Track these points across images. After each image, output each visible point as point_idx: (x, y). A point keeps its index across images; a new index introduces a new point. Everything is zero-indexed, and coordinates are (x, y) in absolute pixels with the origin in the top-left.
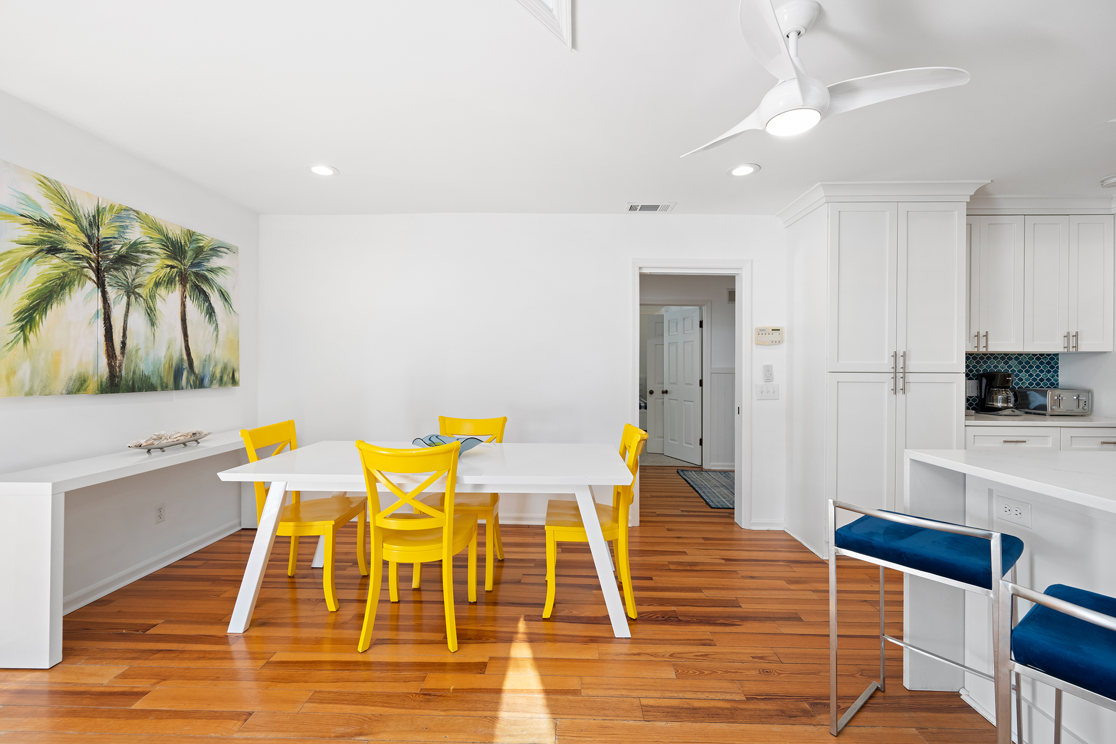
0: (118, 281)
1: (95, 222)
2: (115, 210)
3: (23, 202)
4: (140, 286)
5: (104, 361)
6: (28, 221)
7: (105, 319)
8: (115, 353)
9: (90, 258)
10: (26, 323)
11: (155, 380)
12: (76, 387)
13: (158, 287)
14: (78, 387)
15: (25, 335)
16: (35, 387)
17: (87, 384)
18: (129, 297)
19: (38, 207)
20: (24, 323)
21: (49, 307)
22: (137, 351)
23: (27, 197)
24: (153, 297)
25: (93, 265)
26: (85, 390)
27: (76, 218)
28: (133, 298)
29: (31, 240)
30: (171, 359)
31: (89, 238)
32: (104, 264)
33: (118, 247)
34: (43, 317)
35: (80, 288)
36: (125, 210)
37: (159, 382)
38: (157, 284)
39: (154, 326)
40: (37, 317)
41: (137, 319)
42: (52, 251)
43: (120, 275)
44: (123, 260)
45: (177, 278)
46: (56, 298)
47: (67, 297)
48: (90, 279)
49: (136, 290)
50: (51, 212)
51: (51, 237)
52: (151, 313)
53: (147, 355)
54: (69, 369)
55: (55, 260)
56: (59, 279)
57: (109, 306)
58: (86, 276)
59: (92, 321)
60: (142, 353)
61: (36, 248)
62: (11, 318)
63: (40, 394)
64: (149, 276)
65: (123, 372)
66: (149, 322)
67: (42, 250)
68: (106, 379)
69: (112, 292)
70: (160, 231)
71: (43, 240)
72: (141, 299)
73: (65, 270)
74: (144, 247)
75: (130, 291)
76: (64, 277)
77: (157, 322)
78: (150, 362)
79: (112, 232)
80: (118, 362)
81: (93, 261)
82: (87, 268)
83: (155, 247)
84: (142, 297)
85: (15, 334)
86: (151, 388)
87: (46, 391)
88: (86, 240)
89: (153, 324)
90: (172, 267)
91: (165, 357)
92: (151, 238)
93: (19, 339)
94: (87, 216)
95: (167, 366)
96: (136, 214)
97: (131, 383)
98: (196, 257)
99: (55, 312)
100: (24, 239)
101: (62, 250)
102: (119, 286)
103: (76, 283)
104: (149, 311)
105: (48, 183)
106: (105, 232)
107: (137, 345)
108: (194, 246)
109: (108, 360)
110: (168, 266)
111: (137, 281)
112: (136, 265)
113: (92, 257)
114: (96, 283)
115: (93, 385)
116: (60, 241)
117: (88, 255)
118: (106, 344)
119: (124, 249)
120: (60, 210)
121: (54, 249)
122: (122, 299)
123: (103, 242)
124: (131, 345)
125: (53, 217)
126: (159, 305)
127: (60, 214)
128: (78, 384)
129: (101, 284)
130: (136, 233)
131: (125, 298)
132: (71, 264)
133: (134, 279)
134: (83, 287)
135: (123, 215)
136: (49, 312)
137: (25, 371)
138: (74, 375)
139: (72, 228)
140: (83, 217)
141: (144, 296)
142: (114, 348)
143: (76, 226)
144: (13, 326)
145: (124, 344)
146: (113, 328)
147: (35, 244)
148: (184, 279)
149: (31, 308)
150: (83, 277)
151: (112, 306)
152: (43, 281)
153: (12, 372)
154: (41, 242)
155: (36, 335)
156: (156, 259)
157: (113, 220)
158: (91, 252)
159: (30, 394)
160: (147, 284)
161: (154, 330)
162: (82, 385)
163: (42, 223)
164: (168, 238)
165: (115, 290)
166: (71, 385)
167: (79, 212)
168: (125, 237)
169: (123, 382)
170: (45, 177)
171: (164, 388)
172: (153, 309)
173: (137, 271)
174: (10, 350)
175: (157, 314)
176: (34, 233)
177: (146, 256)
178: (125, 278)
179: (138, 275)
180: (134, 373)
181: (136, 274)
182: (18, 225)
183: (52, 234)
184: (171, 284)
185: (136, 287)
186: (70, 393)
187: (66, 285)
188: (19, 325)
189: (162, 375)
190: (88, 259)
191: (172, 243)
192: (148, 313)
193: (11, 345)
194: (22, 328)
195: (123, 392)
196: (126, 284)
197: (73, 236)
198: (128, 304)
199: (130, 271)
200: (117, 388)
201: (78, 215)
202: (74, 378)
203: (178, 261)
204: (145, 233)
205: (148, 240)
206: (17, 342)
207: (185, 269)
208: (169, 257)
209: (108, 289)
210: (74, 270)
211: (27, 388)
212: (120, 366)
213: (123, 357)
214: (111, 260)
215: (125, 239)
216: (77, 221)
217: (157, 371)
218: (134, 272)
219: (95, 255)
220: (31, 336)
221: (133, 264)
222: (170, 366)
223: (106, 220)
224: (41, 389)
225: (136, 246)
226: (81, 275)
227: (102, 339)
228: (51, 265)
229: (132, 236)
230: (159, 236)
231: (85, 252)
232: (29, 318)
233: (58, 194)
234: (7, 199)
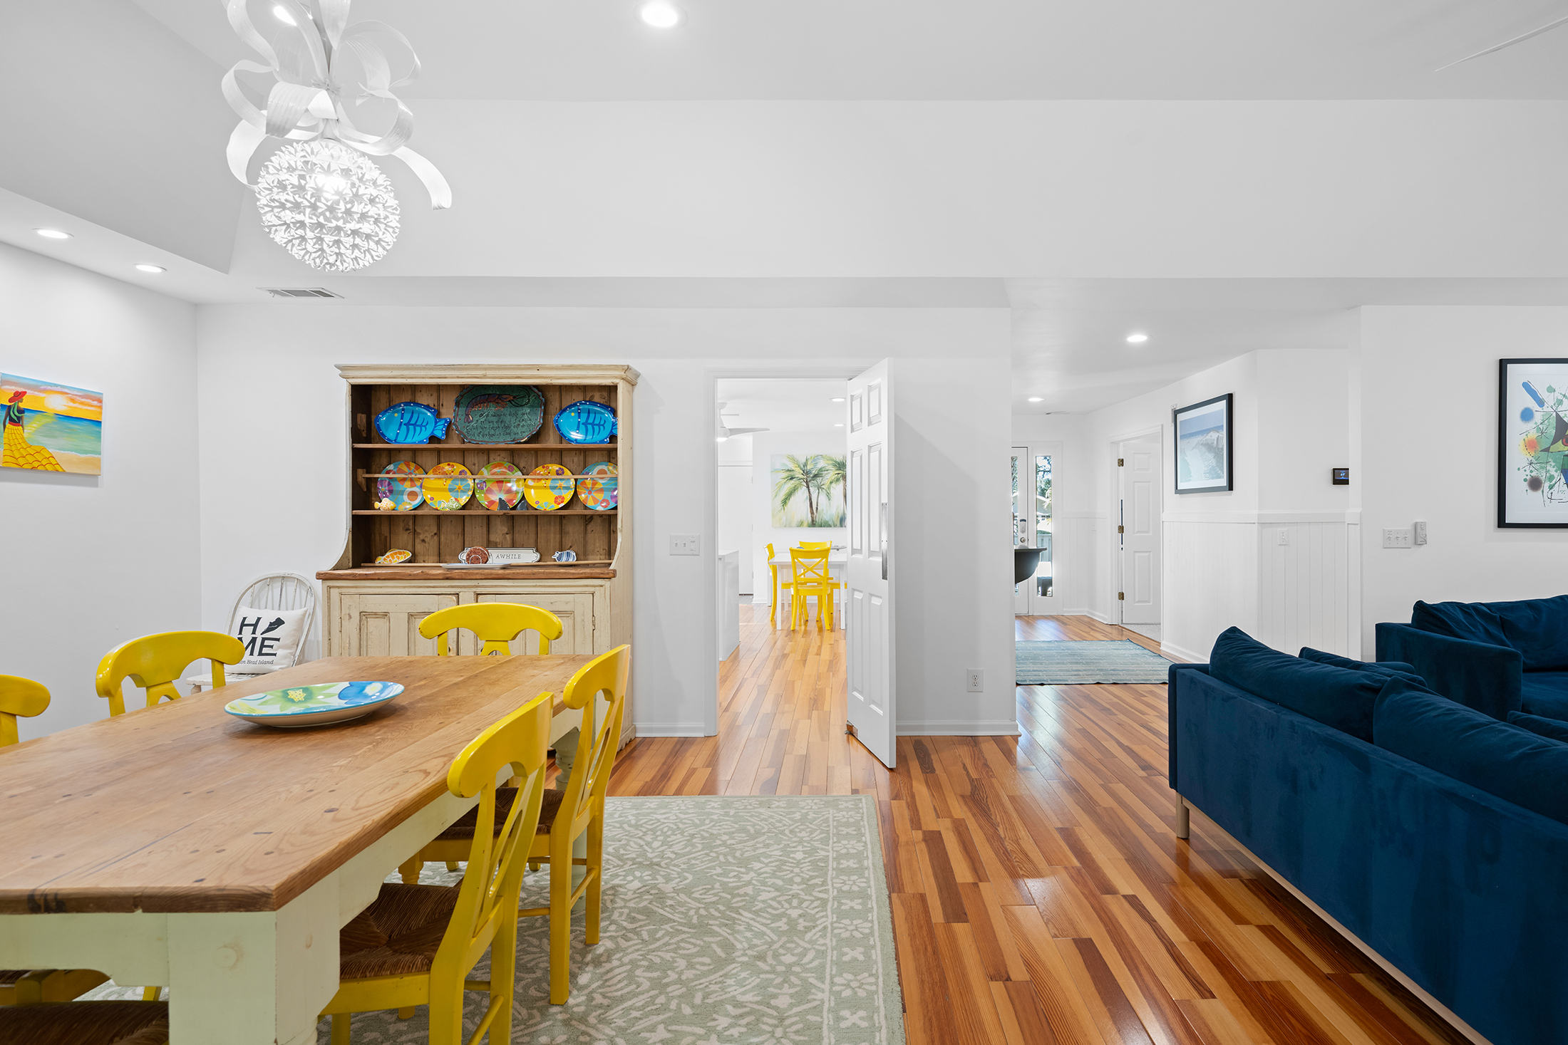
0: (814, 484)
1: (805, 465)
2: (812, 458)
3: (783, 466)
4: (823, 485)
5: (810, 515)
6: (784, 471)
7: (809, 499)
8: (813, 512)
10: (784, 504)
11: (830, 523)
14: (800, 524)
15: (784, 508)
17: (803, 523)
18: (818, 490)
19: (787, 466)
21: (790, 497)
22: (822, 511)
23: (784, 464)
24: (829, 488)
25: (805, 480)
26: (803, 526)
27: (799, 466)
28: (820, 490)
29: (785, 477)
30: (838, 513)
31: (803, 471)
32: (808, 479)
33: (814, 472)
34: (789, 501)
35: (800, 490)
36: (816, 456)
37: (832, 523)
38: (831, 483)
39: (829, 500)
40: (787, 502)
41: (823, 498)
43: (815, 482)
44: (816, 476)
45: (841, 478)
46: (792, 495)
47: (796, 494)
48: (804, 486)
50: (791, 466)
52: (828, 495)
53: (827, 512)
54: (797, 519)
55: (792, 482)
56: (793, 488)
57: (811, 495)
59: (805, 501)
60: (825, 512)
61: (786, 479)
62: (780, 503)
63: (788, 527)
64: (828, 480)
65: (817, 520)
66: (827, 499)
67: (788, 480)
68: (810, 522)
69: (812, 490)
70: (832, 460)
72: (824, 490)
73: (795, 485)
74: (825, 469)
75: (819, 487)
76: (795, 487)
77: (831, 499)
78: (828, 515)
79: (811, 466)
80: (815, 515)
82: (803, 482)
83: (831, 467)
85: (781, 508)
86: (830, 526)
87: (790, 526)
90: (839, 474)
91: (835, 513)
95: (835, 517)
96: (821, 457)
97: (820, 524)
99: (792, 498)
100: (783, 477)
101: (794, 478)
102: (814, 486)
103: (799, 488)
105: (790, 457)
106: (809, 467)
107: (822, 509)
111: (822, 483)
114: (806, 487)
115: (805, 524)
116: (794, 475)
118: (810, 509)
119: (816, 472)
121: (792, 478)
122: (816, 491)
123: (808, 471)
124: (820, 509)
126: (832, 491)
127: (794, 466)
129: (808, 487)
130: (821, 464)
132: (797, 482)
133: (820, 483)
135: (816, 459)
137: (784, 519)
139: (798, 470)
140: (801, 464)
141: (825, 488)
142: (813, 510)
143: (799, 468)
144: (780, 505)
145: (817, 508)
146: (813, 503)
149: (785, 499)
150: (801, 486)
152: (789, 490)
153: (781, 520)
154: (788, 477)
156: (830, 472)
157: (812, 462)
159: (785, 526)
160: (828, 483)
161: (830, 502)
163: (788, 470)
164: (836, 462)
165: (813, 488)
167: (799, 463)
169: (817, 523)
170: (788, 455)
171: (835, 526)
172: (831, 493)
173: (822, 479)
174: (780, 513)
176: (786, 474)
177: (826, 472)
178: (817, 483)
179: (822, 481)
180: (821, 520)
182: (781, 473)
183: (791, 473)
184: (838, 481)
185: (821, 486)
186: (799, 526)
187: (795, 490)
188: (782, 504)
189: (833, 521)
190: (803, 479)
191: (839, 464)
193: (780, 511)
194: (783, 506)
195: (817, 527)
196: (817, 485)
197: (798, 472)
198: (818, 493)
199: (819, 479)
200: (815, 525)
202: (798, 522)
203: (842, 470)
204: (825, 463)
205: (827, 465)
206: (782, 510)
207: (846, 473)
208: (837, 470)
209: (810, 488)
210: (798, 484)
211: (785, 524)
212: (816, 517)
213: (817, 513)
214: (811, 477)
215: (817, 467)
217: (831, 519)
219: (805, 477)
220: (786, 508)
221: (820, 477)
222: (838, 517)
223: (809, 463)
224: (788, 525)
225: (821, 470)
226: (800, 484)
227: (809, 507)
228: (791, 484)
229: (819, 466)
230: (832, 462)
231: (802, 476)
232: (785, 502)
233: (793, 459)
234: (778, 466)
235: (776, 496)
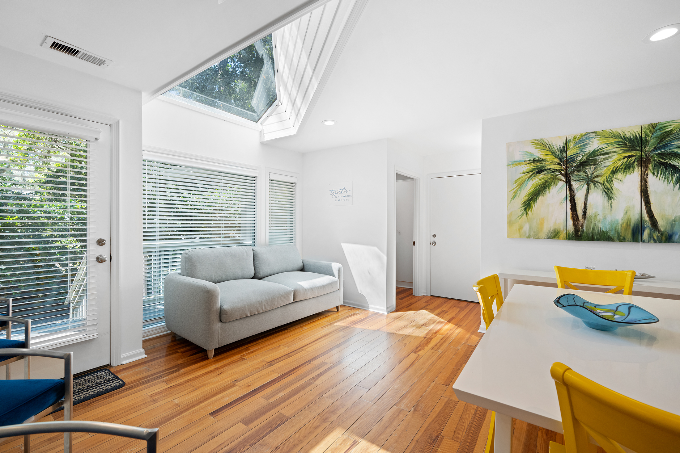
0: (580, 177)
1: (564, 149)
2: (577, 138)
3: (525, 155)
4: (598, 176)
5: (570, 223)
6: (528, 162)
7: (571, 200)
8: (578, 218)
9: (561, 170)
10: (527, 207)
11: (611, 234)
12: (553, 236)
13: (614, 173)
14: (555, 235)
15: (526, 212)
16: (531, 235)
17: (559, 234)
18: (588, 185)
19: (532, 154)
20: (526, 207)
21: (538, 197)
22: (595, 216)
23: (527, 152)
24: (610, 181)
25: (563, 172)
26: (558, 237)
27: (552, 152)
28: (592, 185)
29: (529, 170)
30: (629, 220)
31: (560, 159)
32: (569, 171)
33: (579, 158)
34: (535, 203)
35: (555, 186)
36: (585, 135)
37: (616, 235)
38: (614, 172)
39: (611, 199)
40: (532, 203)
41: (596, 196)
42: (539, 172)
43: (582, 173)
44: (583, 165)
45: (636, 163)
46: (542, 194)
47: (547, 192)
48: (561, 180)
49: (595, 179)
50: (538, 154)
51: (539, 166)
52: (608, 193)
53: (605, 218)
54: (549, 226)
55: (541, 176)
56: (543, 184)
57: (574, 192)
58: (559, 179)
59: (563, 202)
60: (600, 217)
61: (532, 173)
62: (521, 205)
63: (533, 238)
64: (606, 168)
65: (585, 229)
66: (606, 198)
67: (534, 173)
68: (572, 232)
69: (575, 185)
70: (617, 136)
71: (535, 168)
72: (599, 184)
73: (546, 179)
74: (601, 152)
75: (590, 181)
76: (545, 183)
77: (614, 197)
78: (607, 223)
79: (576, 151)
80: (580, 223)
81: (563, 171)
82: (559, 175)
83: (613, 148)
84: (599, 183)
85: (522, 212)
86: (609, 239)
87: (536, 237)
88: (558, 161)
89: (610, 198)
90: (630, 157)
91: (622, 219)
92: (608, 144)
93: (524, 214)
94: (559, 148)
95: (624, 225)
96: (594, 134)
97: (591, 235)
98: (660, 142)
99: (541, 200)
100: (526, 171)
101: (545, 170)
102: (581, 180)
103: (553, 184)
104: (606, 191)
105: (537, 142)
106: (570, 153)
107: (596, 213)
108: (658, 133)
109: (573, 222)
110: (625, 157)
111: (595, 174)
112: (594, 165)
113: (562, 168)
114: (565, 182)
115: (563, 234)
116: (544, 166)
117: (560, 168)
118: (572, 213)
119: (585, 158)
120: (543, 152)
121: (540, 171)
122: (583, 187)
123: (569, 159)
124: (591, 213)
125: (540, 156)
126: (616, 184)
127: (543, 153)
128: (554, 234)
129: (568, 182)
130: (594, 145)
131: (586, 186)
132: (550, 176)
133: (593, 173)
134: (556, 186)
135: (583, 140)
136: (537, 201)
137: (526, 227)
138: (551, 230)
139: (550, 158)
140: (557, 150)
141: (601, 182)
142: (577, 215)
143: (552, 156)
144: (521, 208)
145: (585, 213)
146: (577, 204)
147: (531, 172)
148: (643, 162)
149: (529, 200)
150: (556, 180)
151: (576, 192)
152: (535, 187)
153: (521, 228)
154: (534, 169)
155: (532, 212)
156: (613, 156)
157: (576, 144)
158: (562, 166)
159: (529, 237)
160: (605, 174)
161: (612, 202)
162: (556, 235)
163: (535, 161)
164: (625, 138)
165: (578, 183)
166: (550, 234)
167: (554, 148)
168: (586, 150)
169: (585, 234)
170: (535, 140)
171: (622, 240)
172: (610, 189)
173: (595, 168)
174: (520, 218)
175: (615, 191)
176: (531, 167)
177: (603, 157)
178: (585, 174)
179: (596, 170)
180: (593, 229)
181: (594, 170)
182: (523, 166)
183: (540, 164)
184: (629, 169)
185: (594, 178)
186: (549, 238)
187: (547, 186)
188: (524, 208)
189: (619, 231)
190: (559, 171)
191: (630, 140)
192: (605, 192)
193: (520, 216)
194: (525, 209)
195: (584, 240)
196: (586, 177)
197: (551, 162)
198: (588, 189)
199: (589, 170)
200: (580, 238)
201: (553, 150)
202: (551, 231)
203: (638, 150)
204: (602, 143)
205: (605, 146)
206: (523, 215)
207: (646, 155)
208: (626, 151)
209: (573, 183)
210: (551, 178)
211: (527, 235)
212: (582, 225)
213: (585, 220)
214: (575, 167)
215: (585, 151)
216: (553, 153)
217: (614, 228)
218: (592, 169)
219: (564, 167)
220: (529, 212)
221: (591, 165)
222: (628, 225)
223: (571, 146)
224: (534, 236)
225: (594, 154)
226: (555, 179)
227: (569, 211)
228: (538, 180)
229: (590, 148)
230: (616, 140)
231: (558, 167)
232: (528, 204)
233: (542, 144)
234: (518, 157)
235: (514, 197)
